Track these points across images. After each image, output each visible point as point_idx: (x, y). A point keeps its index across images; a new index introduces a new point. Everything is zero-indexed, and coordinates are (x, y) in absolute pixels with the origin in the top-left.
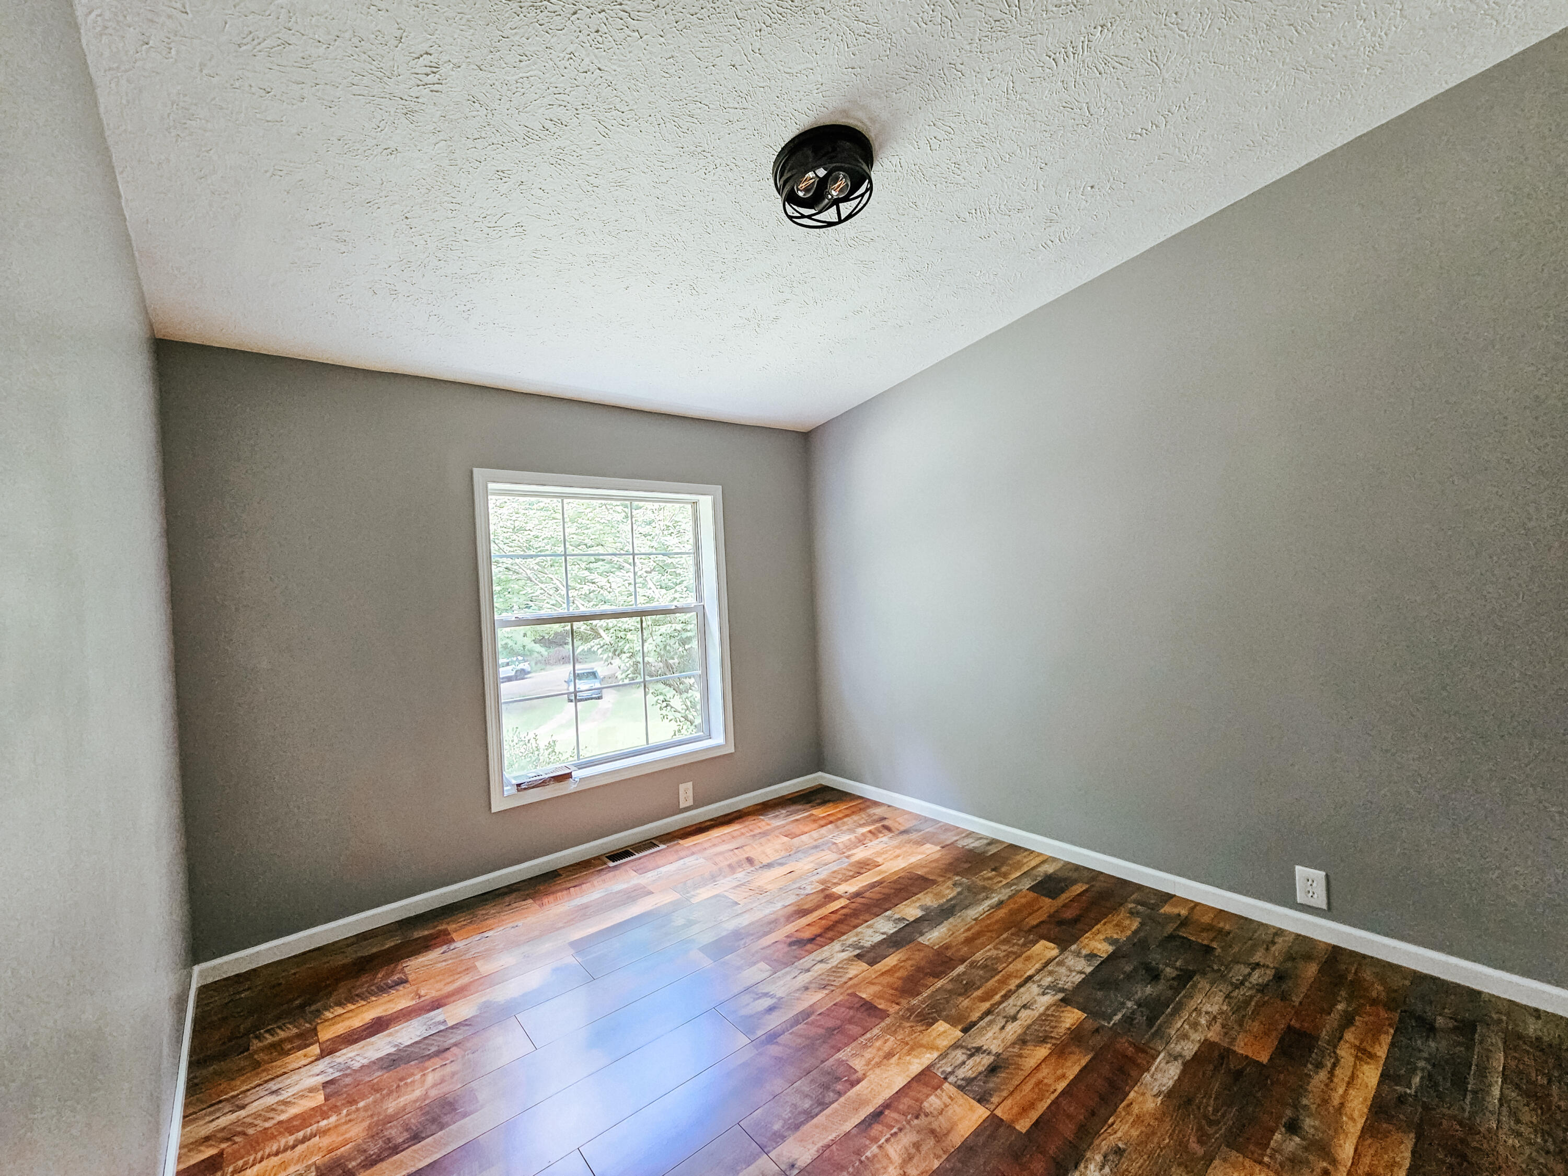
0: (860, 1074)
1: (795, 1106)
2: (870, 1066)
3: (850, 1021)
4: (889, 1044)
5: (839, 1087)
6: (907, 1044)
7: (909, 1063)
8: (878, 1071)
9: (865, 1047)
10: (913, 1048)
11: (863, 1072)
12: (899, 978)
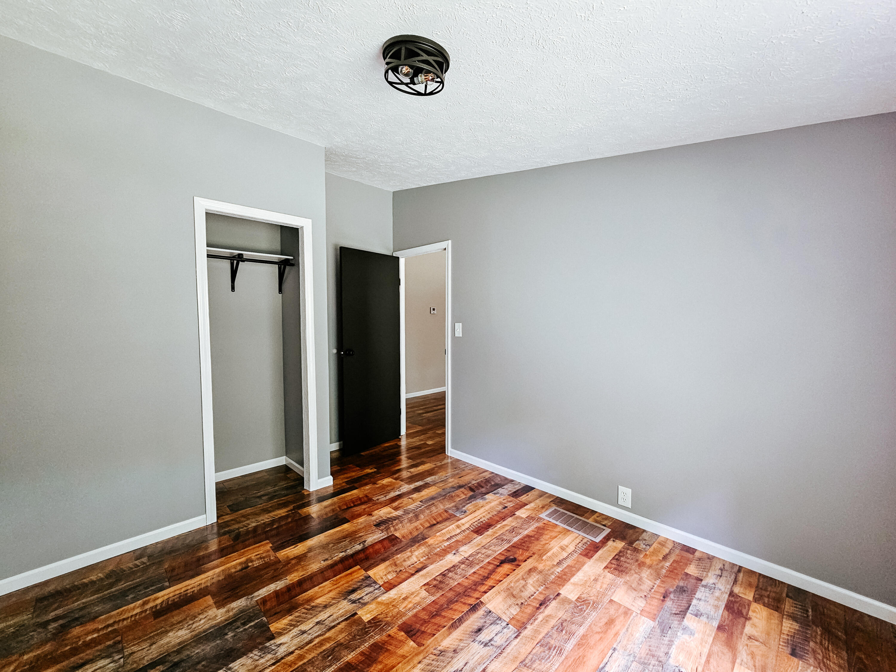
0: (424, 588)
1: (456, 574)
2: (417, 592)
3: (425, 622)
4: (404, 605)
5: (435, 582)
6: (393, 606)
7: (396, 594)
8: (413, 590)
9: (418, 604)
10: (391, 604)
11: (422, 590)
12: (381, 662)
